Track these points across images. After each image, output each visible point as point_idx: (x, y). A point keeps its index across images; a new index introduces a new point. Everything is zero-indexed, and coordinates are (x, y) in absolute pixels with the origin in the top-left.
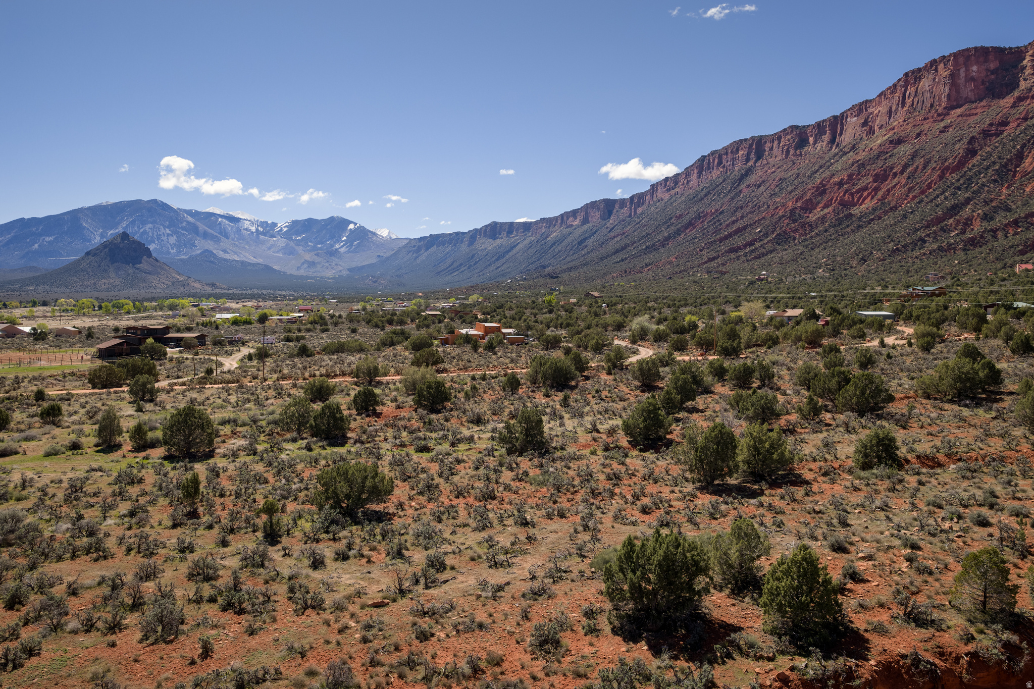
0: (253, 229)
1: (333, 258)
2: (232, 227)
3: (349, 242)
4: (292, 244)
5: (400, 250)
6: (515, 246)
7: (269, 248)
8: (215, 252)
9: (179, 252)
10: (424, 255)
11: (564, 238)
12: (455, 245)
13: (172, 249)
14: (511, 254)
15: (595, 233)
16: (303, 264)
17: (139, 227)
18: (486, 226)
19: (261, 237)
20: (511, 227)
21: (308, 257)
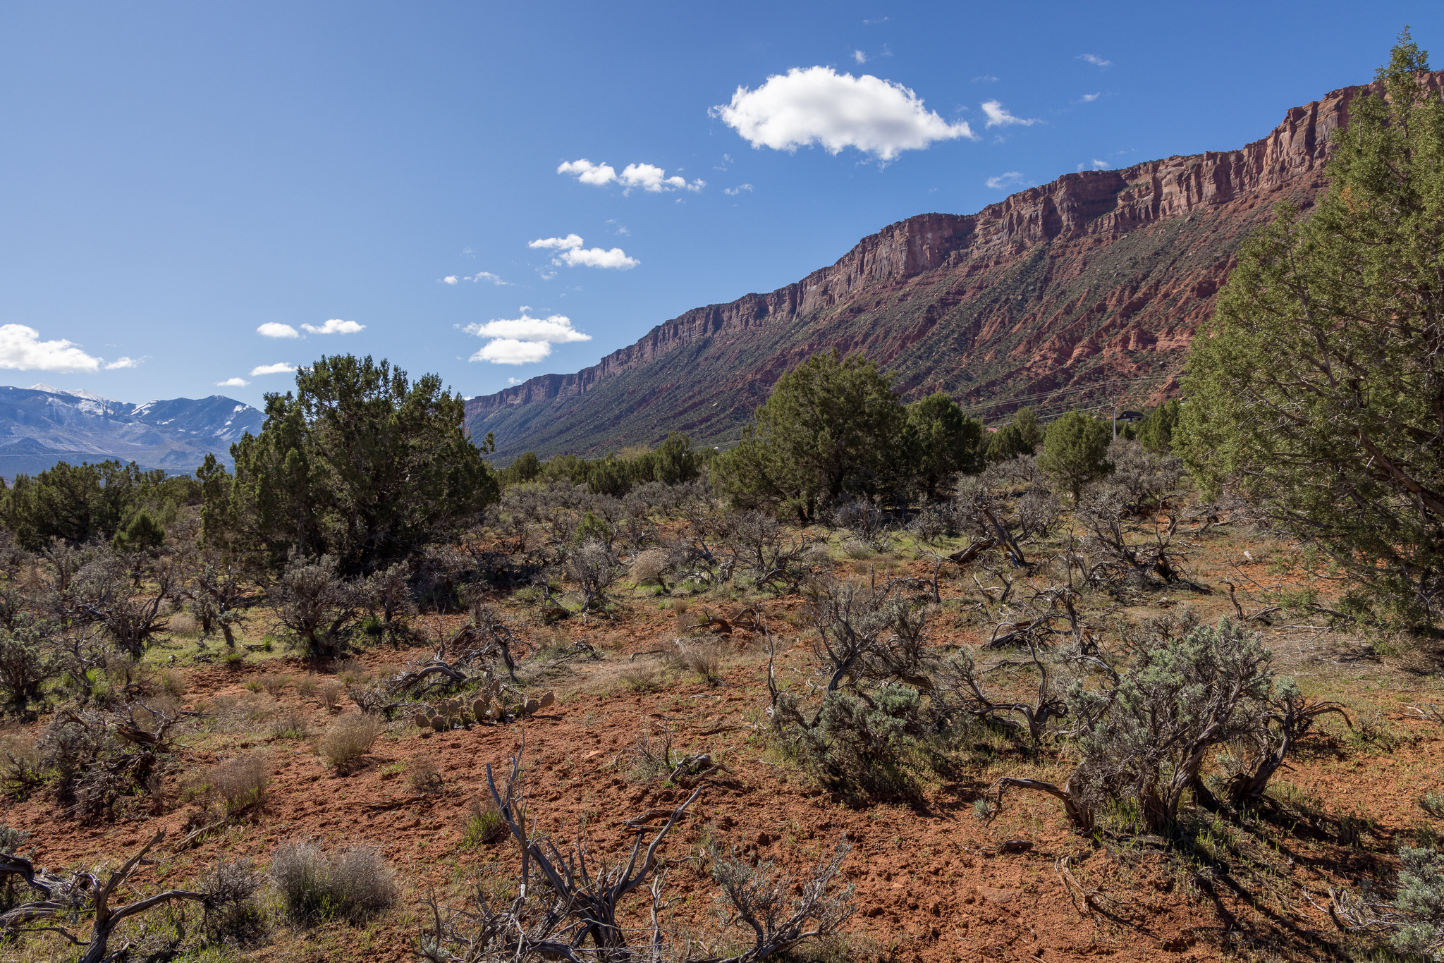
0: (100, 412)
1: (212, 447)
2: (69, 409)
3: (235, 427)
4: (155, 430)
7: (123, 436)
8: (40, 441)
11: (503, 418)
15: (540, 412)
16: (169, 454)
19: (111, 421)
21: (176, 446)
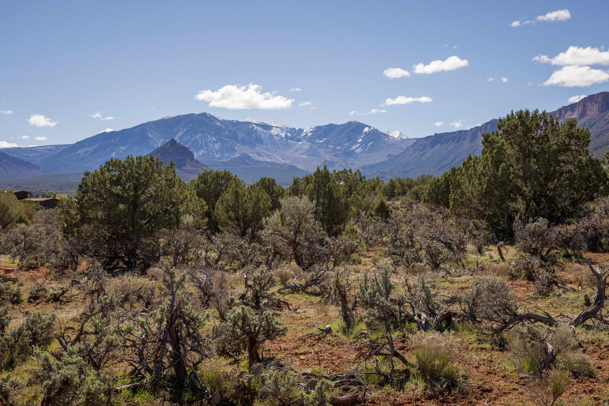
0: (283, 135)
1: (350, 158)
2: (266, 134)
3: (364, 143)
4: (315, 147)
5: (408, 148)
7: (296, 151)
8: (250, 155)
9: (222, 157)
10: (429, 153)
12: (458, 142)
13: (217, 154)
15: (593, 125)
17: (191, 136)
18: (487, 124)
19: (290, 141)
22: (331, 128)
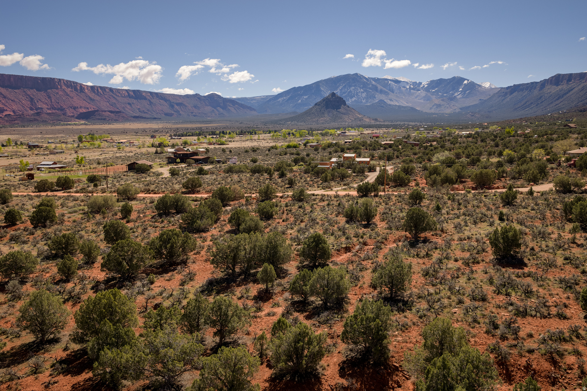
0: (408, 87)
1: (452, 102)
2: (396, 86)
3: (464, 91)
4: (429, 94)
5: (494, 95)
6: (572, 90)
7: (416, 97)
8: (385, 101)
9: (367, 102)
10: (509, 98)
12: (530, 91)
13: (364, 100)
14: (568, 95)
16: (433, 106)
17: (347, 89)
18: (552, 77)
19: (412, 91)
20: (570, 77)
21: (437, 102)
22: (441, 81)
